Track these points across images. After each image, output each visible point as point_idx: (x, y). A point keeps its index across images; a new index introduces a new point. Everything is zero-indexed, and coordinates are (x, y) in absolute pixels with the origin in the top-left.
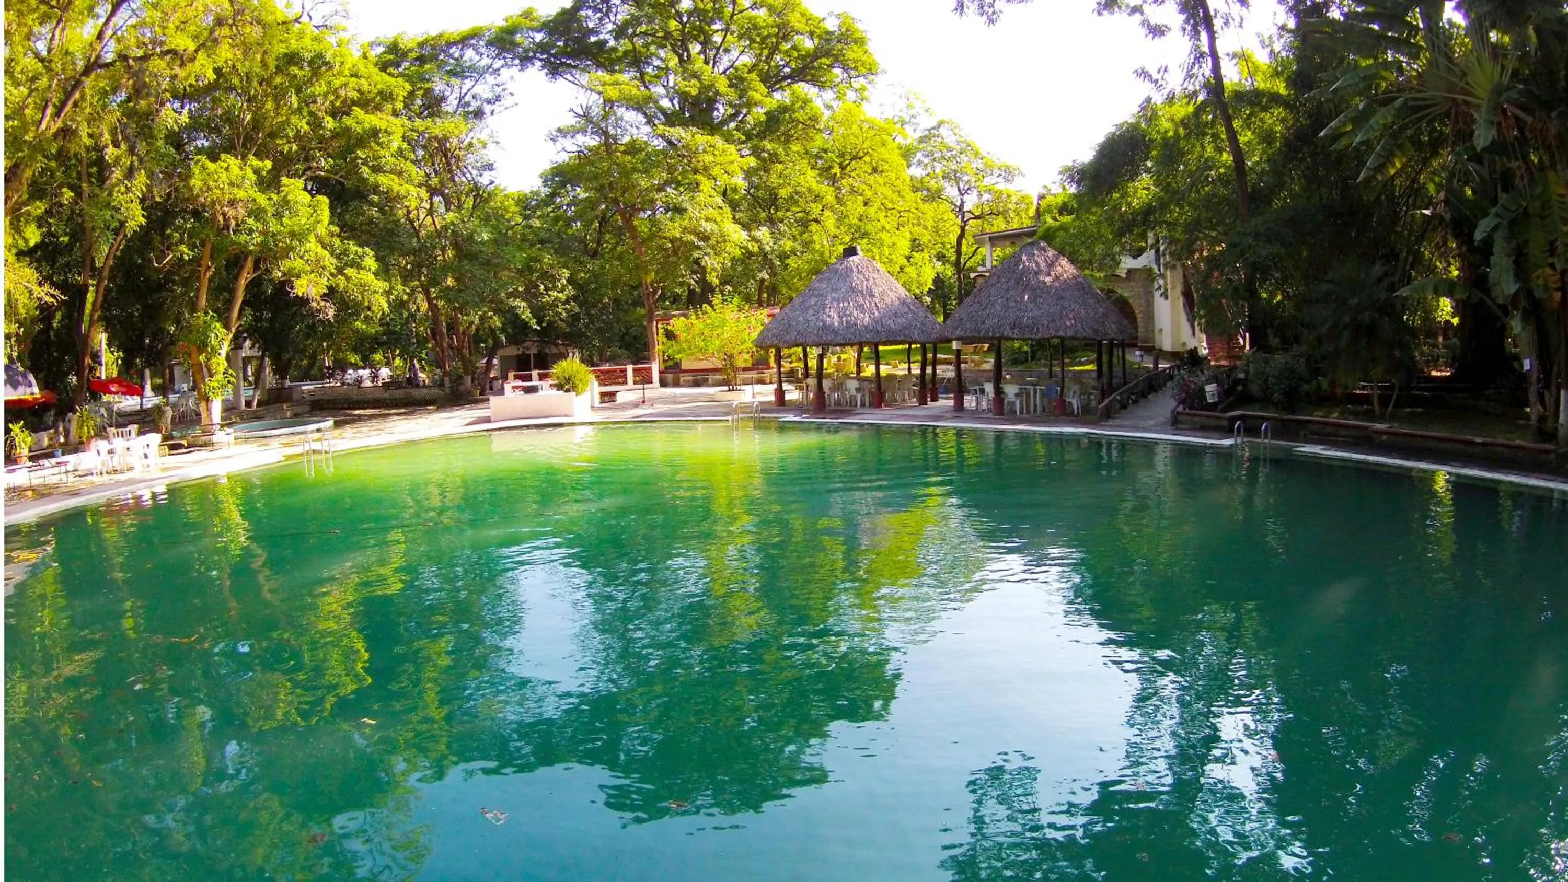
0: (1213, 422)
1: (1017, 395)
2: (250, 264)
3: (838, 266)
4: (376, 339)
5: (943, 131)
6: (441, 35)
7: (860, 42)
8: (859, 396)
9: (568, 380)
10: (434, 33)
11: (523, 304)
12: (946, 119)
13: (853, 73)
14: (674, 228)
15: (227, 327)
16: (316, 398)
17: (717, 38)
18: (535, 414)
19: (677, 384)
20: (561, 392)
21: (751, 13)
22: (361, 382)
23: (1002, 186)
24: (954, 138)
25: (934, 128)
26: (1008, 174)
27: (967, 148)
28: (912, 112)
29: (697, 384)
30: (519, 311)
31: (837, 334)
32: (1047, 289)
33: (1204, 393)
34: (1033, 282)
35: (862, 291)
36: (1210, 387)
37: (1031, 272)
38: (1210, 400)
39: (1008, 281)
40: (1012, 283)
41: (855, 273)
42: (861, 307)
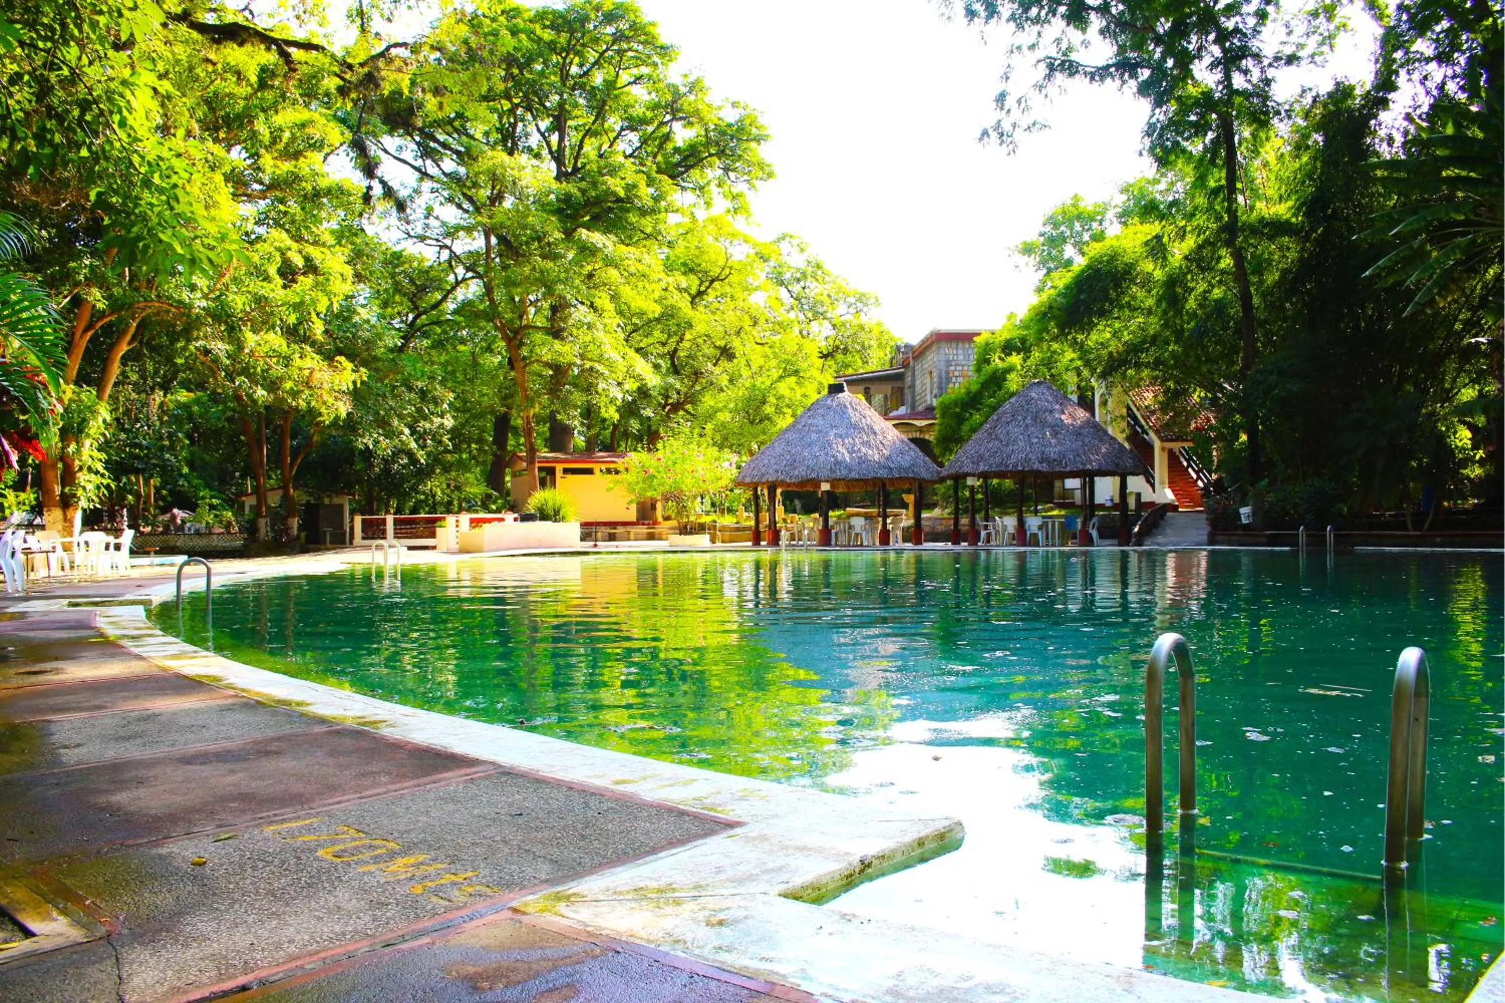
2: (132, 331)
3: (829, 402)
32: (1065, 426)
33: (1238, 515)
34: (1050, 419)
35: (863, 428)
36: (1244, 511)
37: (1046, 410)
38: (1245, 521)
39: (1025, 419)
40: (1029, 421)
41: (850, 410)
42: (867, 444)
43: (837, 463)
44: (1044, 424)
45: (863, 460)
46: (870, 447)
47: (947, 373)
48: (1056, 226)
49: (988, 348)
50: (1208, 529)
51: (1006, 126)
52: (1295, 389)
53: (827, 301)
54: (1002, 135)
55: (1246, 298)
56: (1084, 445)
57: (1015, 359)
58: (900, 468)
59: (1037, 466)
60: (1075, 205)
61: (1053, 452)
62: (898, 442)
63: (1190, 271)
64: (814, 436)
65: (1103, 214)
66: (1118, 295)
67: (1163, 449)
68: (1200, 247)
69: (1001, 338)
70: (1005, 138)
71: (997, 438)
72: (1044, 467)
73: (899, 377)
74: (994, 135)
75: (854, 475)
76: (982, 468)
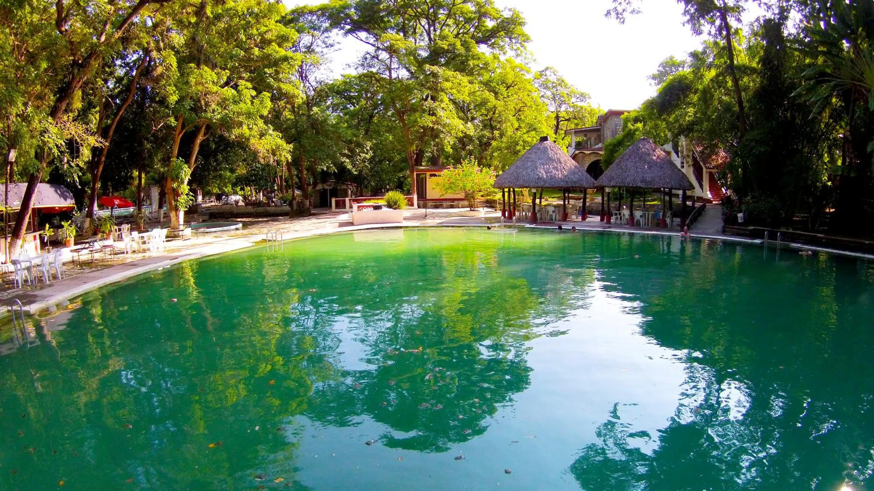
0: (742, 232)
1: (641, 216)
2: (203, 131)
3: (539, 146)
4: (247, 178)
5: (548, 73)
6: (304, 7)
7: (521, 24)
8: (554, 215)
9: (395, 203)
10: (301, 5)
11: (347, 160)
12: (550, 66)
13: (514, 41)
14: (427, 121)
15: (189, 168)
16: (212, 211)
17: (442, 17)
18: (380, 221)
19: (425, 207)
20: (391, 210)
21: (461, 6)
22: (238, 202)
23: (579, 104)
24: (554, 77)
25: (543, 71)
26: (583, 97)
27: (561, 82)
28: (527, 61)
29: (436, 207)
30: (346, 164)
31: (545, 182)
32: (655, 163)
33: (737, 217)
34: (647, 159)
35: (554, 160)
36: (740, 215)
37: (646, 154)
38: (740, 221)
39: (636, 157)
40: (637, 159)
41: (549, 151)
42: (556, 168)
43: (539, 178)
44: (645, 161)
45: (552, 178)
46: (557, 170)
47: (616, 129)
48: (664, 67)
49: (627, 120)
50: (722, 224)
51: (620, 9)
52: (763, 150)
53: (565, 95)
54: (617, 14)
55: (740, 103)
56: (664, 173)
57: (640, 125)
58: (572, 181)
59: (640, 184)
60: (671, 59)
61: (648, 177)
62: (573, 167)
63: (713, 87)
64: (529, 164)
65: (684, 65)
66: (684, 98)
67: (707, 172)
68: (718, 75)
69: (633, 115)
70: (619, 15)
71: (621, 168)
72: (643, 185)
73: (598, 130)
74: (613, 14)
75: (547, 185)
76: (612, 184)
